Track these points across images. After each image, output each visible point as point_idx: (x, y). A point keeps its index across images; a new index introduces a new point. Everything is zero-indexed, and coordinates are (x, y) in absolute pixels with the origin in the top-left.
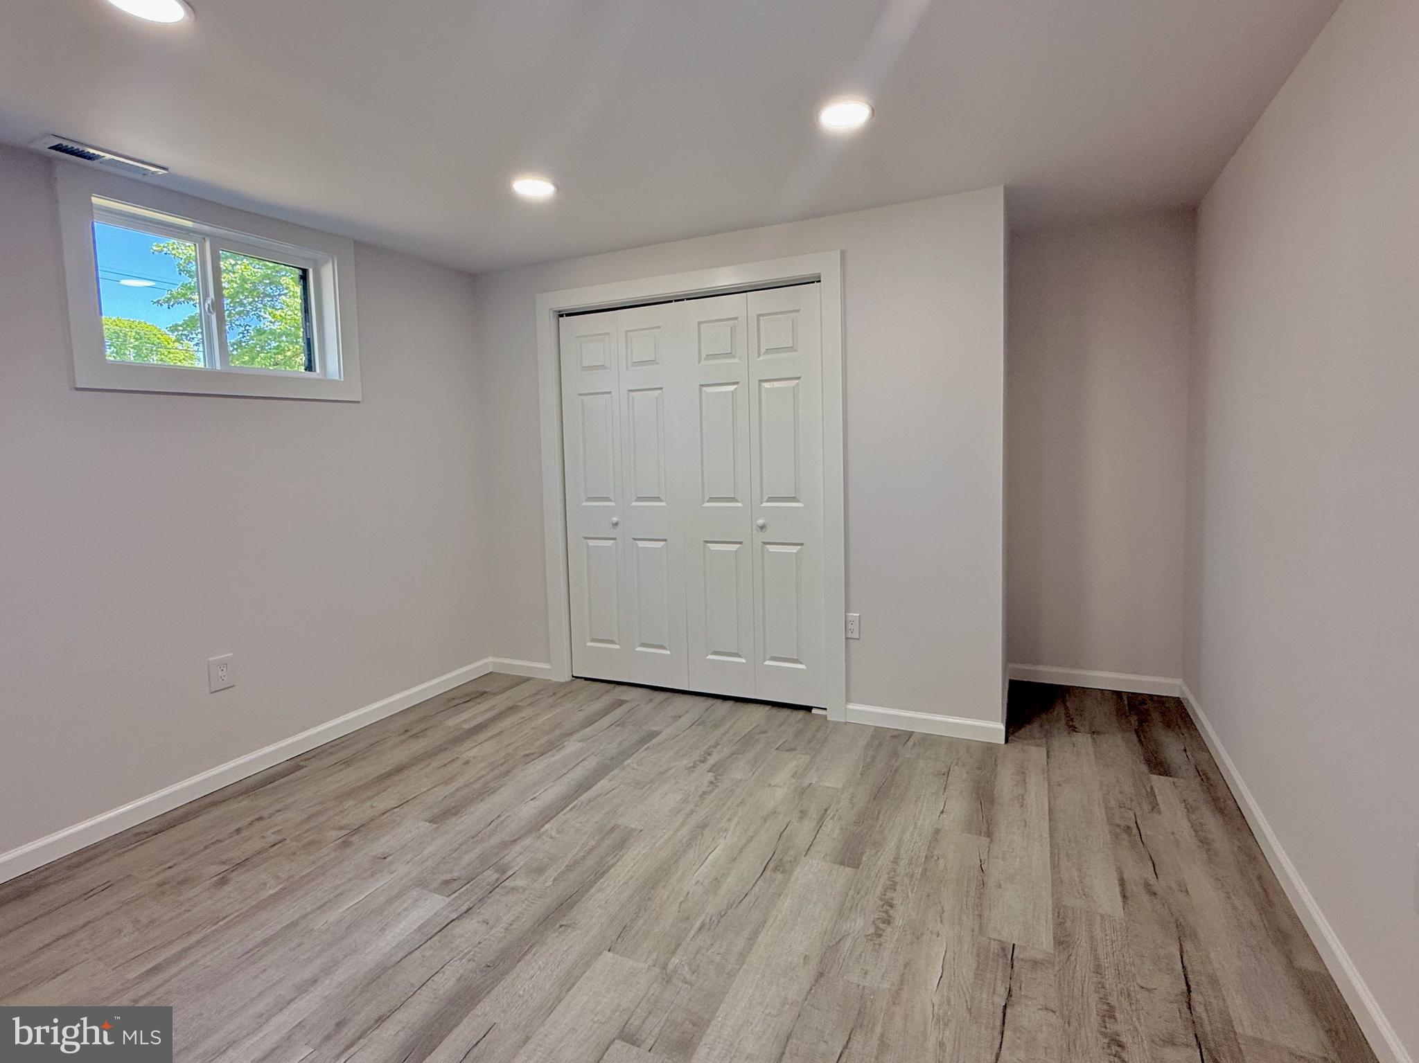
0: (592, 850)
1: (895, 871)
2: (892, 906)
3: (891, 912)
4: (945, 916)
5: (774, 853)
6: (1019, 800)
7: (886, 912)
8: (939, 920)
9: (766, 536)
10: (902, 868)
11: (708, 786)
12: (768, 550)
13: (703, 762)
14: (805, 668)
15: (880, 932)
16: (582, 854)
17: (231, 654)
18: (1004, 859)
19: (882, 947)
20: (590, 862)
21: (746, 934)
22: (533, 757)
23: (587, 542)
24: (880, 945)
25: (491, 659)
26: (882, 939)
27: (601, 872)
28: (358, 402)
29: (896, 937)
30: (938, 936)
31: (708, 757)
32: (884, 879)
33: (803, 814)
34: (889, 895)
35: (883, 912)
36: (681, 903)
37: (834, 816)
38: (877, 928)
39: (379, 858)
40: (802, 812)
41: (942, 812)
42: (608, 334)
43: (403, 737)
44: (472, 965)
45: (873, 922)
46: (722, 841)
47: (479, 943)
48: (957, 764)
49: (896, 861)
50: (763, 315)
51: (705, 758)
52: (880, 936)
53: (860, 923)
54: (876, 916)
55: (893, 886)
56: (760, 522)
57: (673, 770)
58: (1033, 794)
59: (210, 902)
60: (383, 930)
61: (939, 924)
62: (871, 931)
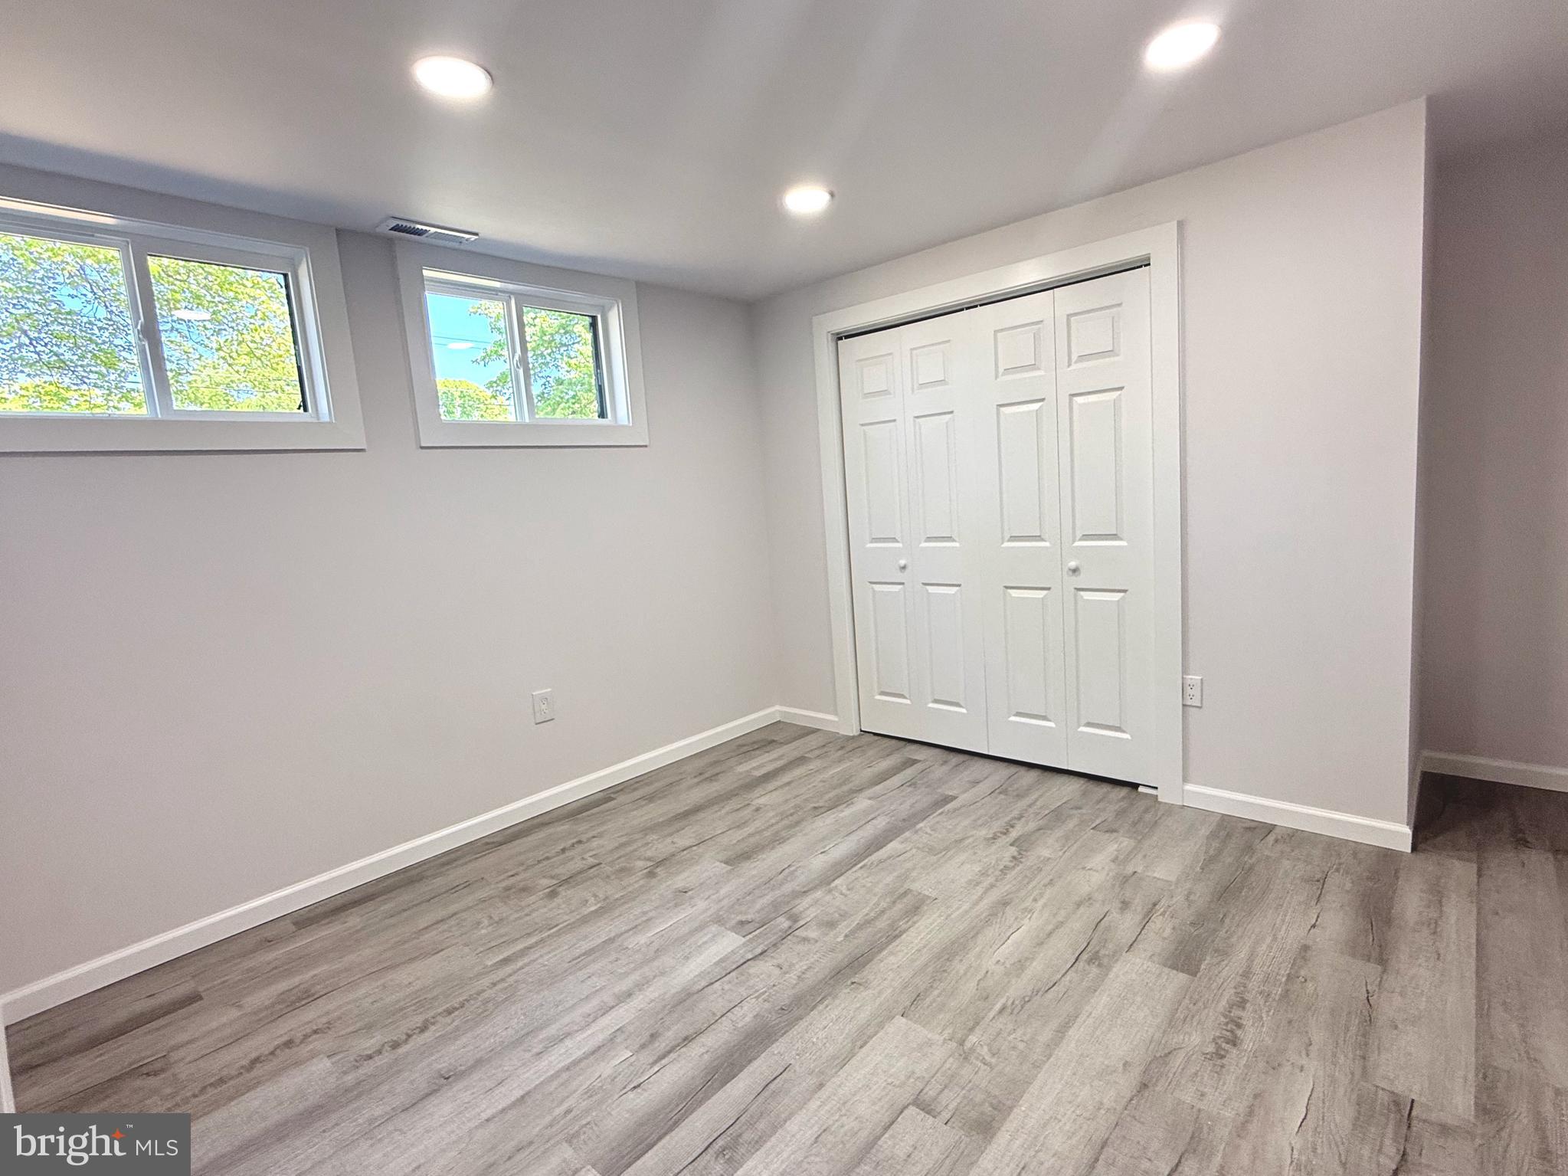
0: (883, 912)
1: (1245, 987)
2: (1239, 1026)
3: (1239, 1032)
4: (1314, 1049)
5: (1088, 944)
6: (1429, 924)
7: (1232, 1031)
8: (1304, 1052)
9: (1081, 581)
10: (1254, 984)
11: (1011, 861)
12: (1082, 597)
13: (1005, 834)
14: (1130, 738)
15: (1223, 1053)
16: (872, 914)
17: (549, 690)
18: (1401, 994)
19: (1224, 1070)
20: (882, 924)
21: (1054, 1024)
22: (823, 810)
23: (873, 588)
24: (1222, 1066)
25: (777, 708)
26: (1224, 1061)
27: (893, 935)
28: (646, 446)
29: (1244, 1062)
30: (1301, 1071)
31: (1011, 829)
32: (1229, 994)
33: (1125, 905)
34: (1236, 1012)
35: (1227, 1031)
36: (979, 980)
37: (1165, 912)
38: (1219, 1047)
39: (680, 891)
40: (1123, 902)
41: (1314, 926)
42: (891, 354)
43: (696, 780)
44: (767, 1005)
45: (1214, 1039)
46: (1026, 921)
47: (774, 985)
48: (1337, 870)
49: (1247, 974)
50: (1076, 314)
51: (1007, 829)
52: (1222, 1057)
53: (1195, 1039)
54: (1218, 1034)
55: (1242, 1003)
56: (1073, 564)
57: (971, 840)
58: (1453, 919)
59: (545, 910)
60: (687, 958)
61: (1304, 1056)
62: (1211, 1049)
